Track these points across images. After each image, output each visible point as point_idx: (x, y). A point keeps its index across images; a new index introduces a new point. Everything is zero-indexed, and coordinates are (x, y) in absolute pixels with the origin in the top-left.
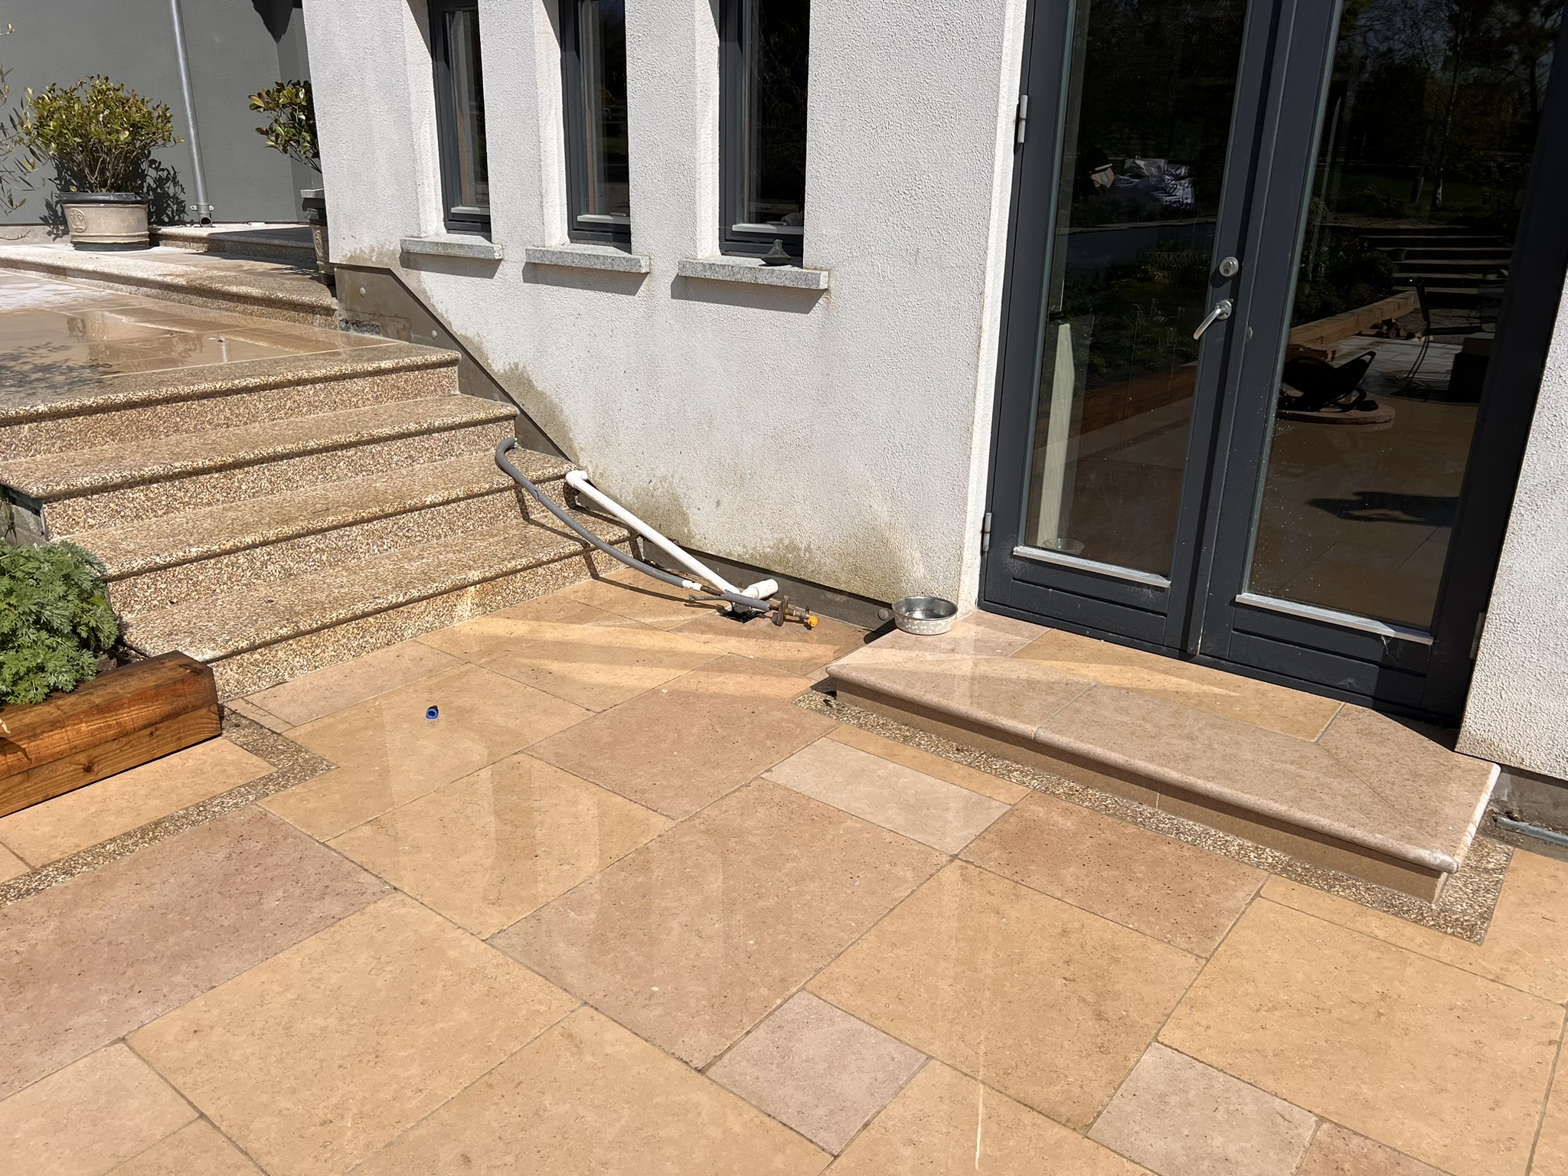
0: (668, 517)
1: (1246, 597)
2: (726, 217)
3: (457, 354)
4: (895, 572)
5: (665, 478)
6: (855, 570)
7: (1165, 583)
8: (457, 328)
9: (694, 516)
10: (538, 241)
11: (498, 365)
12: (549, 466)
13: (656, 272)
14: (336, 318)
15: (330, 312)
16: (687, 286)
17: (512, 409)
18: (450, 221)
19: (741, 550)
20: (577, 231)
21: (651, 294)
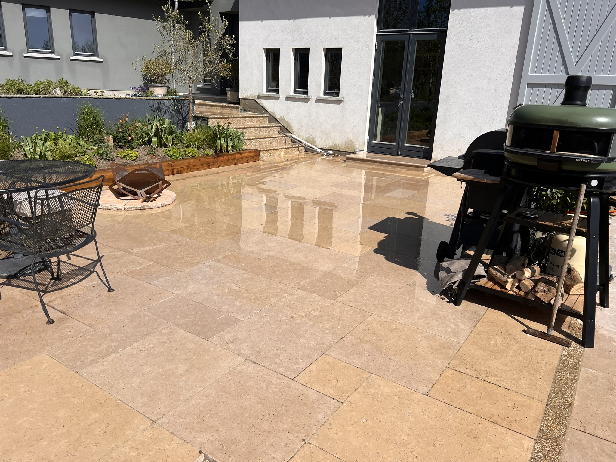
0: (313, 142)
1: (406, 145)
2: (325, 90)
3: (268, 115)
4: (354, 146)
5: (311, 135)
6: (347, 147)
7: (395, 144)
8: (269, 110)
9: (317, 141)
10: (288, 94)
11: (277, 117)
12: (289, 135)
13: (312, 99)
14: (239, 109)
15: (238, 108)
16: (318, 101)
17: (280, 125)
18: (268, 90)
19: (326, 147)
20: (295, 92)
21: (311, 102)
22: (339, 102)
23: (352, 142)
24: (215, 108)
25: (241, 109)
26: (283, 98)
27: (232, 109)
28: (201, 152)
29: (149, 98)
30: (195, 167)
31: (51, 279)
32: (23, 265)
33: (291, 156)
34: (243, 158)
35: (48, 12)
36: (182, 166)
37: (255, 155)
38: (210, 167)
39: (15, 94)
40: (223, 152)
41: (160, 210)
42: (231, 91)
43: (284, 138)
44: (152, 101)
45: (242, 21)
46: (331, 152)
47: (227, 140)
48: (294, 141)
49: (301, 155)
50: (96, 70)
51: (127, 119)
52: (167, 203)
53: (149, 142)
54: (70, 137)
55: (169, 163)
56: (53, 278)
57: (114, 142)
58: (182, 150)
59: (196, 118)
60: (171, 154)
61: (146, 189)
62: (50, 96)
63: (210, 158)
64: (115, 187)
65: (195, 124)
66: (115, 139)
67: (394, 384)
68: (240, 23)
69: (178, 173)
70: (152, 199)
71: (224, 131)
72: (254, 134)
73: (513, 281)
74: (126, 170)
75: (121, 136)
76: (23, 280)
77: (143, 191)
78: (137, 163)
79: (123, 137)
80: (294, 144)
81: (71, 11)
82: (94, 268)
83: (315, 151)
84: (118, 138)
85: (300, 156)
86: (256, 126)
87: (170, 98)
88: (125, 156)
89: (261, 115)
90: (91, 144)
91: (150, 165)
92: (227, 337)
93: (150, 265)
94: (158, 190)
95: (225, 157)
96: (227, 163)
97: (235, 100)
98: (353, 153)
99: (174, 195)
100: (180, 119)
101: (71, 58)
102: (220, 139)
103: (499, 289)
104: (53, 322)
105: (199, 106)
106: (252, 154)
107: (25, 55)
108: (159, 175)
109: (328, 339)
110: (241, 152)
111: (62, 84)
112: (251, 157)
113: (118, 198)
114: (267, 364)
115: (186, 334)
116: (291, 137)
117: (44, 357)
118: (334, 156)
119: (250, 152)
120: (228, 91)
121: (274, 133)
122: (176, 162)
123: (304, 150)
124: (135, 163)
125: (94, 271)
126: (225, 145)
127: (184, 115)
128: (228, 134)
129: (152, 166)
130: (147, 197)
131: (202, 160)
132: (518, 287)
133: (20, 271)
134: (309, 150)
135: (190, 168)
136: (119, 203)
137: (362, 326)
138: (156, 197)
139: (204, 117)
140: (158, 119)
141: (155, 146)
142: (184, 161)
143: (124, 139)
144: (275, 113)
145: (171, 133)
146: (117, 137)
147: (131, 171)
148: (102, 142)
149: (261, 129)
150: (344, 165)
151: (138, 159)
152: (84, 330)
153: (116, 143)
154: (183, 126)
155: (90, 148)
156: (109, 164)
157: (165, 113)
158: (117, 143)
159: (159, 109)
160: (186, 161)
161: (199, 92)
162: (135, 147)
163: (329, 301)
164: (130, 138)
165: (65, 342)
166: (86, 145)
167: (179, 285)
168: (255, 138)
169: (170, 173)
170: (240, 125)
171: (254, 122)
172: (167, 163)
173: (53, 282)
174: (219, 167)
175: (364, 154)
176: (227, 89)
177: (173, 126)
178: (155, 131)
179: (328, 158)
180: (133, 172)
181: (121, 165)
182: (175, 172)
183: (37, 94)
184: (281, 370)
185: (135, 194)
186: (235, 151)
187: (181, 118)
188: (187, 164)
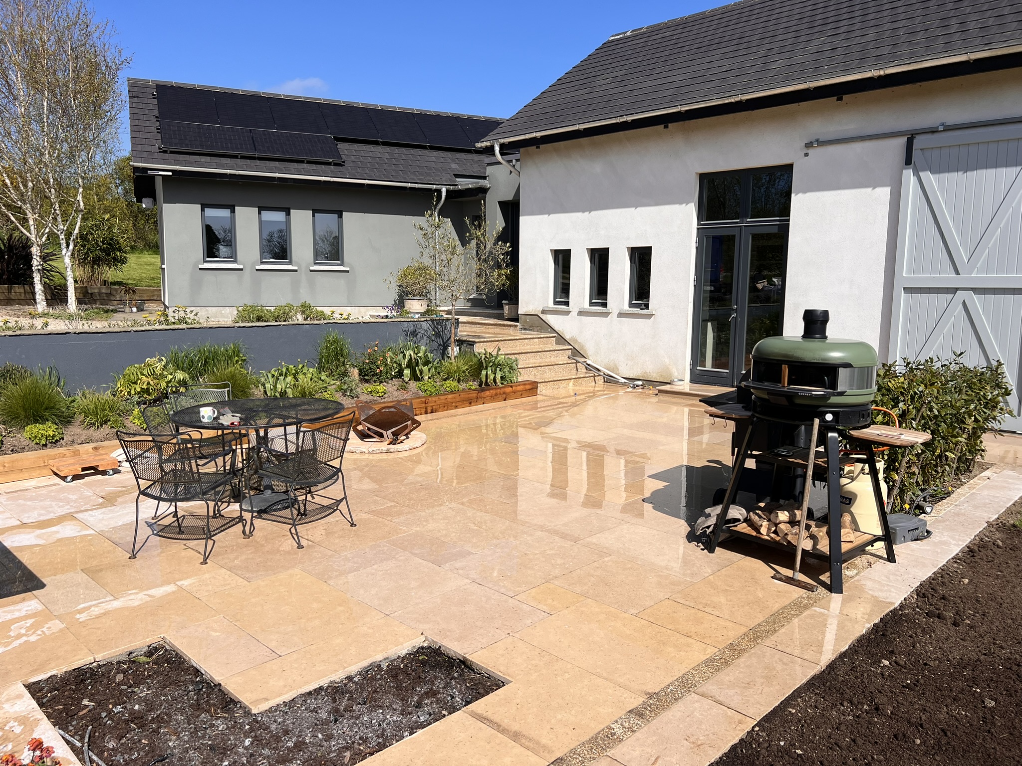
0: (615, 369)
2: (630, 300)
3: (556, 335)
4: (671, 374)
5: (613, 360)
6: (661, 376)
7: (728, 371)
8: (556, 329)
9: (620, 368)
10: (582, 306)
11: (567, 337)
12: (583, 360)
13: (613, 312)
14: (518, 328)
15: (516, 326)
16: (621, 315)
17: (571, 347)
18: (556, 303)
19: (632, 375)
20: (591, 304)
21: (612, 317)
22: (649, 316)
23: (668, 368)
24: (488, 327)
25: (521, 327)
26: (574, 313)
27: (509, 328)
28: (463, 386)
29: (403, 320)
30: (454, 404)
31: (298, 515)
32: (272, 501)
33: (583, 388)
34: (515, 392)
35: (288, 214)
36: (438, 403)
37: (532, 388)
38: (472, 404)
39: (253, 322)
40: (489, 385)
41: (407, 454)
42: (509, 304)
43: (575, 364)
44: (406, 324)
45: (522, 216)
46: (640, 383)
47: (496, 370)
48: (589, 367)
49: (599, 387)
50: (341, 282)
51: (376, 348)
52: (415, 446)
53: (400, 374)
54: (311, 370)
55: (423, 399)
56: (299, 513)
57: (360, 375)
58: (438, 383)
59: (460, 342)
60: (426, 388)
61: (393, 430)
62: (292, 323)
63: (473, 393)
64: (360, 428)
65: (458, 350)
66: (360, 370)
67: (606, 606)
68: (521, 218)
69: (432, 412)
70: (399, 441)
71: (491, 359)
72: (534, 361)
73: (769, 525)
74: (371, 408)
75: (367, 367)
76: (272, 515)
77: (389, 432)
78: (385, 400)
79: (371, 368)
80: (589, 372)
81: (315, 211)
82: (337, 507)
83: (617, 382)
84: (365, 370)
85: (596, 389)
86: (537, 350)
87: (428, 319)
88: (371, 392)
89: (546, 336)
90: (333, 378)
91: (399, 402)
92: (458, 565)
93: (392, 506)
94: (406, 431)
95: (491, 391)
96: (493, 398)
97: (513, 316)
98: (670, 384)
99: (424, 436)
100: (440, 345)
101: (312, 268)
102: (486, 368)
103: (754, 534)
104: (303, 547)
105: (467, 325)
106: (528, 387)
107: (257, 267)
108: (409, 414)
109: (557, 572)
110: (511, 384)
111: (305, 309)
112: (526, 390)
113: (362, 440)
114: (491, 586)
115: (421, 561)
116: (585, 363)
117: (297, 571)
118: (643, 388)
119: (525, 384)
120: (505, 304)
121: (563, 358)
122: (430, 399)
123: (603, 380)
124: (383, 400)
125: (337, 509)
126: (492, 377)
127: (445, 339)
128: (496, 363)
129: (402, 403)
130: (393, 439)
131: (462, 396)
132: (775, 532)
133: (269, 506)
134: (609, 380)
135: (447, 406)
136: (363, 445)
137: (596, 564)
138: (404, 440)
139: (470, 341)
140: (412, 348)
141: (407, 379)
142: (440, 397)
143: (371, 372)
144: (565, 333)
145: (426, 363)
146: (363, 369)
147: (377, 409)
148: (346, 376)
149: (544, 353)
150: (655, 399)
151: (386, 396)
152: (330, 554)
153: (361, 377)
154: (444, 353)
155: (331, 383)
156: (353, 401)
157: (422, 338)
158: (363, 376)
159: (414, 334)
160: (442, 397)
161: (470, 304)
162: (383, 381)
163: (569, 542)
164: (378, 371)
165: (314, 561)
166: (328, 380)
167: (419, 523)
168: (534, 365)
169: (423, 411)
170: (515, 350)
171: (536, 345)
172: (419, 400)
173: (299, 517)
174: (483, 404)
175: (685, 386)
176: (503, 302)
177: (429, 354)
178: (408, 362)
179: (635, 391)
180: (379, 410)
181: (366, 402)
182: (429, 411)
183: (276, 321)
184: (502, 590)
185: (381, 435)
186: (505, 383)
187: (442, 343)
188: (443, 401)
